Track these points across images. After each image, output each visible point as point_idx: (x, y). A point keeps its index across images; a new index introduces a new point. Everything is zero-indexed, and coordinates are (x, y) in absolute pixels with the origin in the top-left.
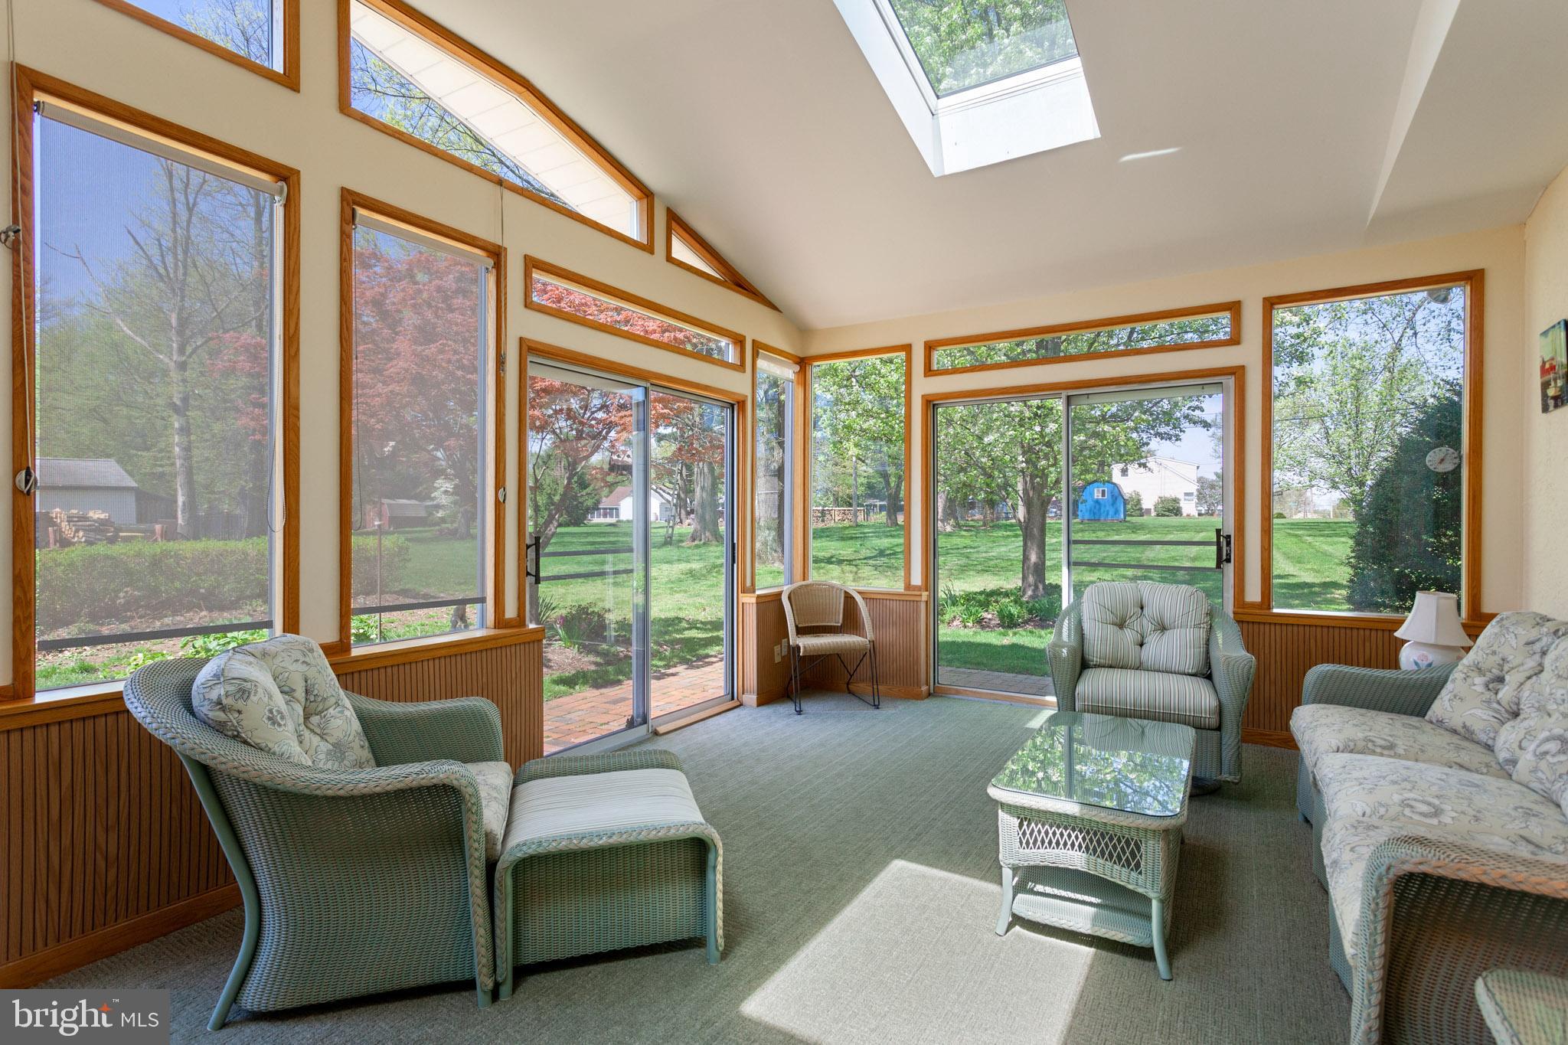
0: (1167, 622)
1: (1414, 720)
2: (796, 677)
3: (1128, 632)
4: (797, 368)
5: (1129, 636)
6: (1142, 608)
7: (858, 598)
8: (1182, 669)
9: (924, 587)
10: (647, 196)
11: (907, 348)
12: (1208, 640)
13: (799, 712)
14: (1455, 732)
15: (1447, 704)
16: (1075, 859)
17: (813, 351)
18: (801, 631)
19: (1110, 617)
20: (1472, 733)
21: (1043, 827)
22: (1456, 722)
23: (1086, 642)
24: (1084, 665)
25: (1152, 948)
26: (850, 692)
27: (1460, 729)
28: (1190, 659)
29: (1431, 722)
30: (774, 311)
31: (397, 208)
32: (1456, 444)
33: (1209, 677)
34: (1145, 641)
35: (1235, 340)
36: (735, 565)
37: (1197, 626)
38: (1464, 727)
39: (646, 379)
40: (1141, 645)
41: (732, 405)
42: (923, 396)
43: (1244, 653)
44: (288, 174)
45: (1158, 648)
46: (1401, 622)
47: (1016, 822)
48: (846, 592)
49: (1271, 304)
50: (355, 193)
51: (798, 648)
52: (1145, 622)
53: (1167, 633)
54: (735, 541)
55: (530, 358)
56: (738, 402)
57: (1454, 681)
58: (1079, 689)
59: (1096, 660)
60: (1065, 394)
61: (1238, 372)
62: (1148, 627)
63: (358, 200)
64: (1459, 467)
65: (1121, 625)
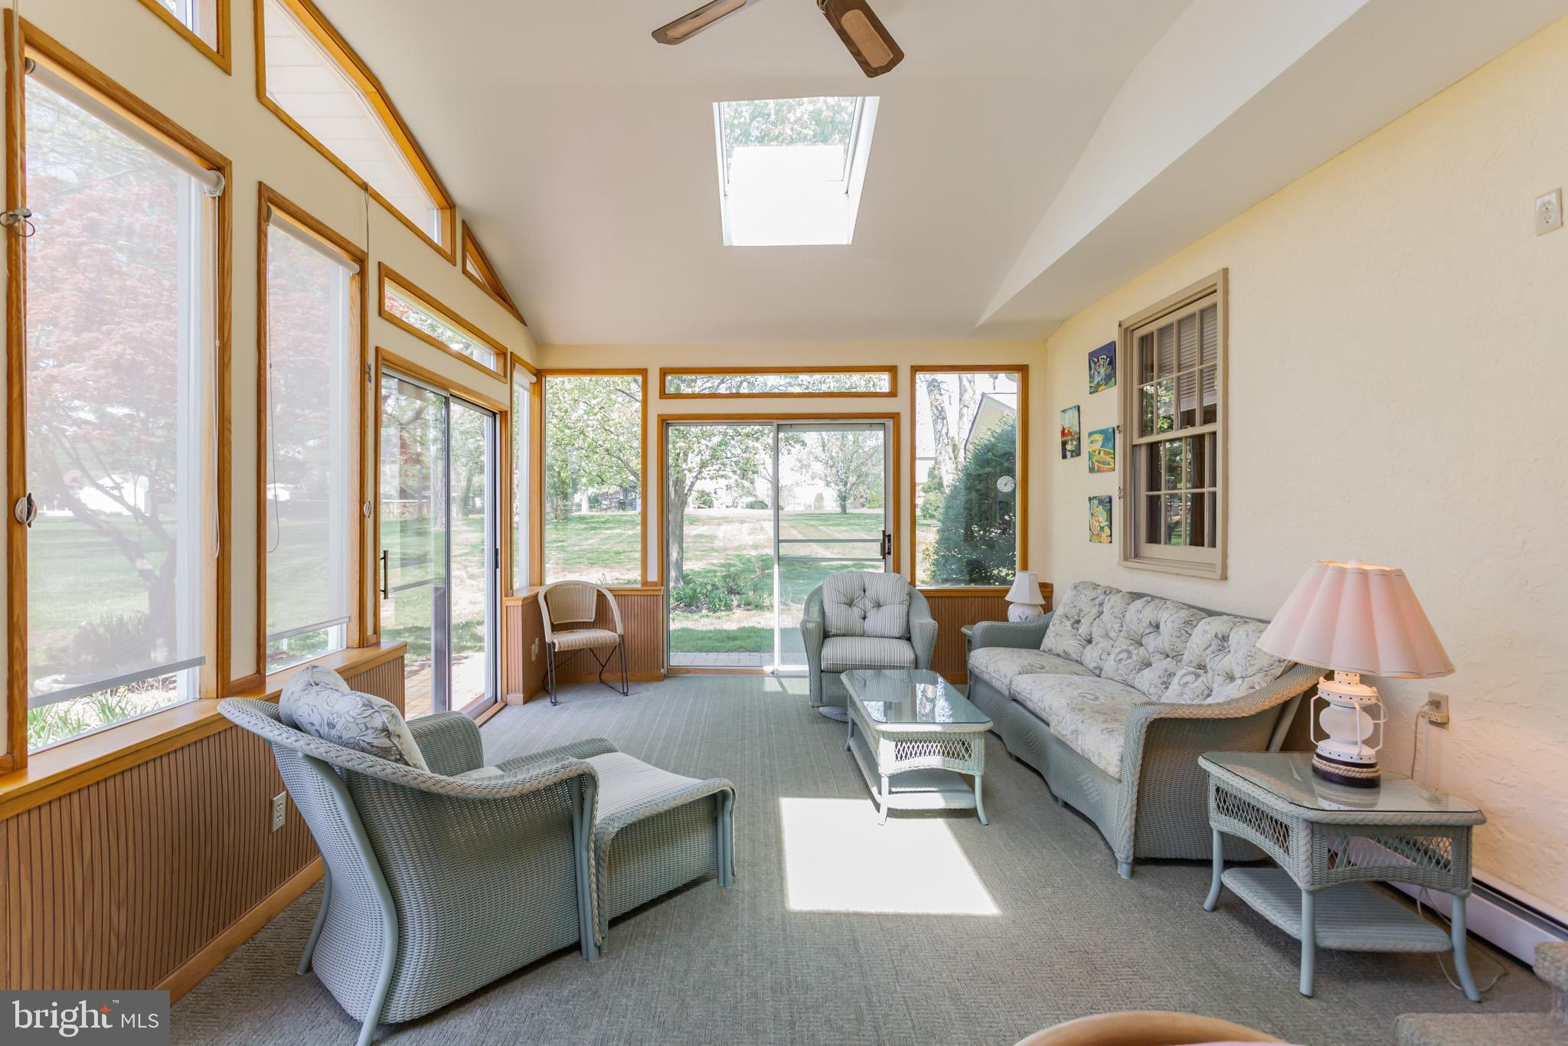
0: (881, 602)
1: (1036, 651)
2: (551, 671)
3: (855, 609)
4: (534, 379)
5: (856, 612)
6: (864, 591)
7: (610, 596)
8: (891, 635)
9: (660, 582)
10: (451, 208)
11: (643, 372)
12: (908, 613)
13: (555, 704)
14: (1058, 655)
15: (1053, 639)
16: (934, 761)
17: (550, 363)
18: (555, 628)
19: (843, 599)
20: (1069, 655)
21: (911, 743)
22: (1060, 650)
23: (827, 618)
24: (826, 635)
25: (976, 809)
26: (602, 682)
27: (1062, 654)
28: (897, 629)
29: (1044, 651)
30: (522, 325)
31: (300, 209)
32: (1013, 477)
33: (909, 639)
34: (868, 615)
35: (893, 394)
36: (498, 570)
37: (901, 603)
38: (1064, 651)
39: (446, 389)
40: (864, 618)
41: (494, 414)
42: (658, 415)
43: (931, 621)
44: (222, 164)
45: (878, 621)
46: (1007, 591)
47: (894, 744)
48: (598, 591)
49: (915, 369)
50: (271, 189)
51: (554, 644)
52: (867, 601)
53: (882, 609)
54: (498, 547)
55: (384, 370)
56: (501, 412)
57: (1053, 625)
58: (824, 652)
59: (833, 631)
60: (776, 422)
61: (895, 417)
62: (868, 604)
63: (272, 196)
64: (1014, 490)
65: (850, 604)
